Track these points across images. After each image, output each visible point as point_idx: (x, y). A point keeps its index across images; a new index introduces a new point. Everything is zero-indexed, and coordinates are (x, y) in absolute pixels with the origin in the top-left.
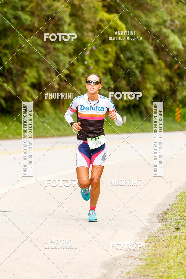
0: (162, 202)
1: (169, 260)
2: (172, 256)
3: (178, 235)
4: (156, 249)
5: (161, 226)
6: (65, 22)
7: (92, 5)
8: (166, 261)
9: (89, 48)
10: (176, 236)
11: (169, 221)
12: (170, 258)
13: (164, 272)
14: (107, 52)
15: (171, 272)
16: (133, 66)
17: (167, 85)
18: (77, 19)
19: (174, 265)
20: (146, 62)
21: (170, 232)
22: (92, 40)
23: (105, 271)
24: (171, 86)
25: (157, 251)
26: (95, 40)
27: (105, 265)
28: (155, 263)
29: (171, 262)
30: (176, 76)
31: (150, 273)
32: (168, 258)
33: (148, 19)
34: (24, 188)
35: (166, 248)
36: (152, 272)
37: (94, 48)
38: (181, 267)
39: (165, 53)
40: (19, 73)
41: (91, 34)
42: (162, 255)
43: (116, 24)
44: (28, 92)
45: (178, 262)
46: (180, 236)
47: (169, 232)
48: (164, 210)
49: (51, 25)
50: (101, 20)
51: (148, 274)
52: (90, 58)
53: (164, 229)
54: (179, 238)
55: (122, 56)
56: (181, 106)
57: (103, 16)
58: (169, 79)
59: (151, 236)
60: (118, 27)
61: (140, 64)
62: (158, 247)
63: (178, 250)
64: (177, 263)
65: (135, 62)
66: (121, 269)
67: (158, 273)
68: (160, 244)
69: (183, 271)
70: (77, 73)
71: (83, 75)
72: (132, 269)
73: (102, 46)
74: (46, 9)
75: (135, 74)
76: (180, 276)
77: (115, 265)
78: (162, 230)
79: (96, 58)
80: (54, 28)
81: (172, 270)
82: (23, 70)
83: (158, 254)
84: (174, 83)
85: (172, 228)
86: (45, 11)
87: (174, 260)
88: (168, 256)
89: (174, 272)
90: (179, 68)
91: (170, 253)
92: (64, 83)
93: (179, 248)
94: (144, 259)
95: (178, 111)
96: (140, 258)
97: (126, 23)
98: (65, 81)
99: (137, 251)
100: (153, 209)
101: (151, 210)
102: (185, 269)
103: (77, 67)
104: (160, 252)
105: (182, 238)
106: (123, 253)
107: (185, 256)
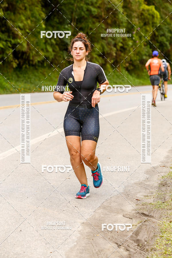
6: (120, 12)
9: (136, 29)
14: (147, 31)
16: (165, 40)
18: (128, 10)
22: (137, 23)
23: (148, 176)
26: (139, 23)
27: (147, 172)
37: (139, 28)
41: (137, 20)
43: (153, 12)
44: (96, 58)
50: (143, 10)
52: (136, 35)
55: (157, 33)
57: (145, 7)
60: (154, 14)
61: (169, 38)
65: (166, 37)
66: (158, 175)
70: (128, 45)
71: (132, 46)
72: (166, 174)
73: (144, 27)
74: (107, 3)
75: (166, 46)
79: (140, 35)
80: (113, 16)
86: (107, 5)
92: (120, 52)
96: (171, 167)
97: (159, 11)
98: (120, 51)
99: (169, 162)
103: (128, 42)
106: (160, 164)
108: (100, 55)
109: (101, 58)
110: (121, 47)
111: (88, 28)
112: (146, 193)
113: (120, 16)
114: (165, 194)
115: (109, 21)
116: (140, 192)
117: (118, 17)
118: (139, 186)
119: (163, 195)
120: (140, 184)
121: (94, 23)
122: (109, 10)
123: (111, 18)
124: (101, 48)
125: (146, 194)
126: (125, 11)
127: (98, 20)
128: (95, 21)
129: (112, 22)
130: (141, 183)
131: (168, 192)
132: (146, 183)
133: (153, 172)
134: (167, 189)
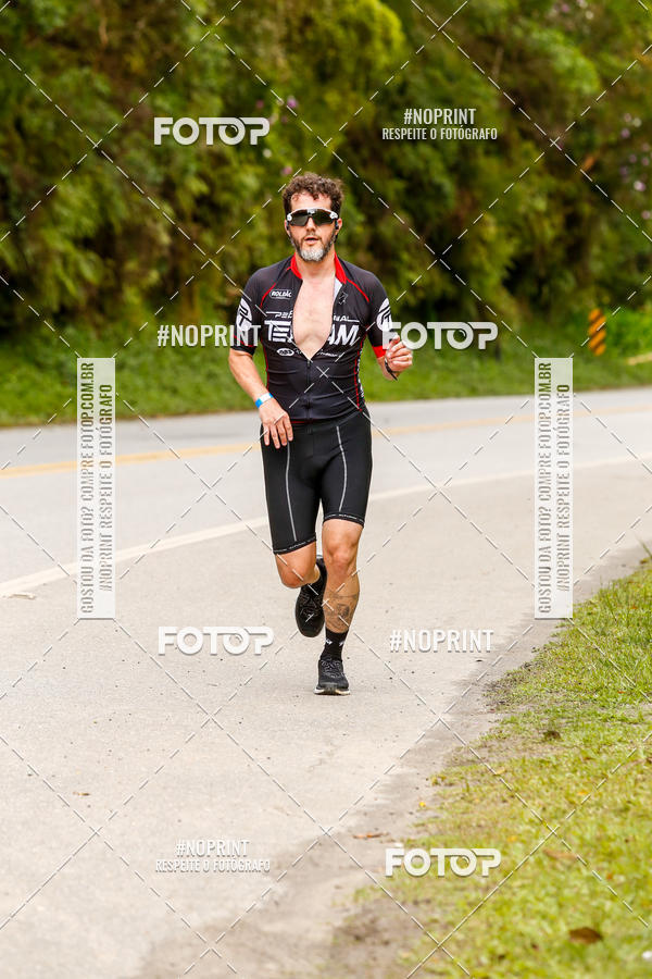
0: (510, 638)
1: (511, 846)
2: (521, 832)
3: (549, 755)
4: (467, 808)
5: (497, 725)
6: (191, 13)
8: (500, 848)
10: (542, 761)
11: (523, 708)
12: (514, 837)
13: (487, 889)
15: (510, 888)
19: (527, 864)
21: (524, 744)
23: (281, 889)
25: (471, 815)
27: (281, 867)
29: (517, 852)
31: (438, 891)
32: (508, 837)
35: (505, 801)
36: (446, 889)
38: (548, 869)
39: (546, 115)
41: (278, 51)
45: (539, 852)
46: (557, 757)
47: (520, 747)
48: (514, 668)
49: (142, 24)
51: (429, 896)
52: (281, 136)
53: (505, 733)
54: (554, 767)
59: (455, 762)
62: (477, 801)
63: (544, 809)
64: (537, 856)
66: (337, 882)
67: (466, 893)
68: (485, 788)
69: (553, 885)
70: (235, 189)
71: (258, 196)
76: (541, 900)
77: (317, 865)
78: (499, 739)
80: (154, 35)
81: (515, 879)
85: (533, 730)
87: (527, 844)
88: (507, 831)
89: (523, 887)
91: (516, 822)
93: (549, 800)
94: (423, 844)
95: (598, 318)
96: (409, 840)
98: (196, 219)
99: (401, 815)
100: (474, 666)
101: (467, 668)
102: (563, 877)
103: (236, 171)
104: (481, 816)
105: (566, 766)
106: (352, 822)
107: (569, 829)
108: (84, 243)
109: (93, 256)
110: (201, 200)
111: (20, 99)
113: (194, 34)
115: (136, 63)
117: (185, 38)
121: (51, 69)
123: (145, 47)
124: (94, 206)
127: (75, 55)
128: (62, 63)
129: (149, 66)
130: (242, 924)
134: (375, 959)
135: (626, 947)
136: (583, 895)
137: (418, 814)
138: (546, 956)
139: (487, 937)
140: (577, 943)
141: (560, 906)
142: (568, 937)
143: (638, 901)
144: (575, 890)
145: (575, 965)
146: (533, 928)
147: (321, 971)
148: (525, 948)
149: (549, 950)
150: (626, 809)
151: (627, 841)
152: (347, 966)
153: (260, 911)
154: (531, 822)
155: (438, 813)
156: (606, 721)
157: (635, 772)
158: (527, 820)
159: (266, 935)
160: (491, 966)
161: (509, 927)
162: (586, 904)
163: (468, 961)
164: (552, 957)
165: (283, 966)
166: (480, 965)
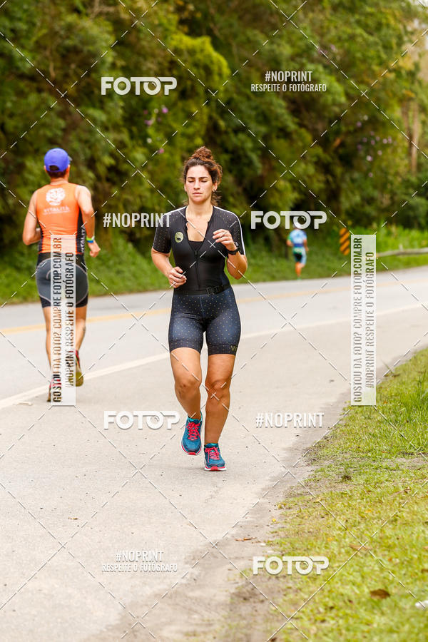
1: (330, 543)
2: (334, 535)
3: (346, 490)
4: (301, 522)
5: (312, 473)
7: (156, 22)
8: (323, 545)
9: (156, 111)
10: (342, 493)
11: (327, 463)
12: (331, 538)
14: (189, 116)
15: (333, 568)
16: (249, 145)
17: (319, 181)
18: (128, 53)
19: (340, 553)
20: (274, 135)
21: (330, 484)
23: (196, 571)
24: (327, 182)
25: (304, 526)
27: (195, 559)
28: (300, 549)
29: (334, 547)
30: (337, 161)
32: (327, 538)
33: (275, 47)
34: (27, 404)
35: (323, 517)
37: (165, 110)
38: (354, 556)
39: (313, 115)
40: (11, 167)
42: (315, 534)
43: (209, 56)
45: (347, 546)
46: (351, 491)
47: (328, 486)
48: (319, 440)
49: (73, 66)
50: (177, 51)
51: (284, 573)
52: (158, 130)
53: (318, 478)
54: (350, 497)
55: (222, 123)
56: (350, 223)
57: (181, 41)
58: (325, 168)
59: (290, 495)
60: (212, 62)
61: (260, 140)
62: (306, 517)
63: (347, 521)
64: (346, 548)
65: (250, 136)
66: (229, 566)
68: (310, 510)
69: (358, 565)
73: (180, 104)
74: (62, 33)
76: (351, 574)
77: (215, 557)
78: (315, 481)
79: (168, 130)
80: (80, 72)
81: (335, 563)
82: (19, 160)
83: (306, 531)
84: (334, 176)
85: (334, 475)
86: (61, 37)
87: (339, 541)
88: (327, 534)
90: (342, 145)
91: (331, 529)
92: (107, 185)
93: (349, 516)
94: (278, 543)
95: (345, 234)
96: (269, 542)
97: (227, 54)
98: (108, 180)
99: (263, 527)
100: (295, 439)
101: (291, 440)
102: (362, 561)
103: (131, 151)
104: (310, 526)
105: (356, 495)
106: (234, 532)
107: (363, 532)
110: (111, 169)
112: (192, 625)
114: (249, 626)
115: (71, 89)
116: (171, 623)
118: (169, 605)
119: (244, 631)
120: (171, 596)
121: (21, 94)
122: (67, 54)
125: (191, 629)
126: (121, 55)
127: (35, 85)
128: (26, 90)
130: (176, 593)
131: (259, 619)
132: (191, 594)
133: (212, 558)
134: (256, 611)
135: (404, 600)
136: (376, 571)
137: (272, 526)
138: (358, 606)
139: (322, 596)
140: (376, 599)
141: (363, 577)
142: (370, 595)
143: (409, 574)
144: (371, 568)
145: (375, 611)
146: (348, 590)
147: (226, 619)
148: (344, 602)
149: (359, 603)
150: (396, 520)
151: (398, 539)
152: (240, 615)
153: (186, 585)
154: (340, 529)
155: (284, 525)
156: (377, 469)
157: (398, 499)
158: (337, 528)
159: (191, 598)
160: (326, 613)
161: (333, 590)
162: (378, 576)
163: (312, 611)
164: (361, 607)
165: (202, 616)
166: (319, 613)
